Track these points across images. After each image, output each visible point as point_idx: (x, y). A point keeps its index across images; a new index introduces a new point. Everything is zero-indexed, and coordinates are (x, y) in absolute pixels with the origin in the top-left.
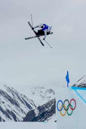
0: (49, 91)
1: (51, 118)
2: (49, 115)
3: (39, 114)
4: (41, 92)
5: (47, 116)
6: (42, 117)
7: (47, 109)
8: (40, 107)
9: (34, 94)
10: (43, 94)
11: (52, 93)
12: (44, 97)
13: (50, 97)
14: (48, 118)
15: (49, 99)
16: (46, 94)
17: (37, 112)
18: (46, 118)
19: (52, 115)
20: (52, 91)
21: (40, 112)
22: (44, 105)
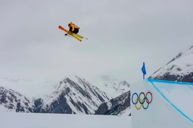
0: (123, 83)
1: (124, 111)
2: (122, 108)
3: (112, 107)
4: (115, 84)
5: (120, 110)
6: (115, 110)
7: (120, 102)
8: (113, 99)
9: (106, 85)
10: (116, 87)
11: (126, 85)
12: (117, 90)
13: (124, 90)
14: (122, 112)
15: (122, 91)
16: (119, 86)
17: (109, 105)
18: (120, 111)
19: (125, 109)
20: (126, 83)
21: (112, 105)
22: (118, 97)
